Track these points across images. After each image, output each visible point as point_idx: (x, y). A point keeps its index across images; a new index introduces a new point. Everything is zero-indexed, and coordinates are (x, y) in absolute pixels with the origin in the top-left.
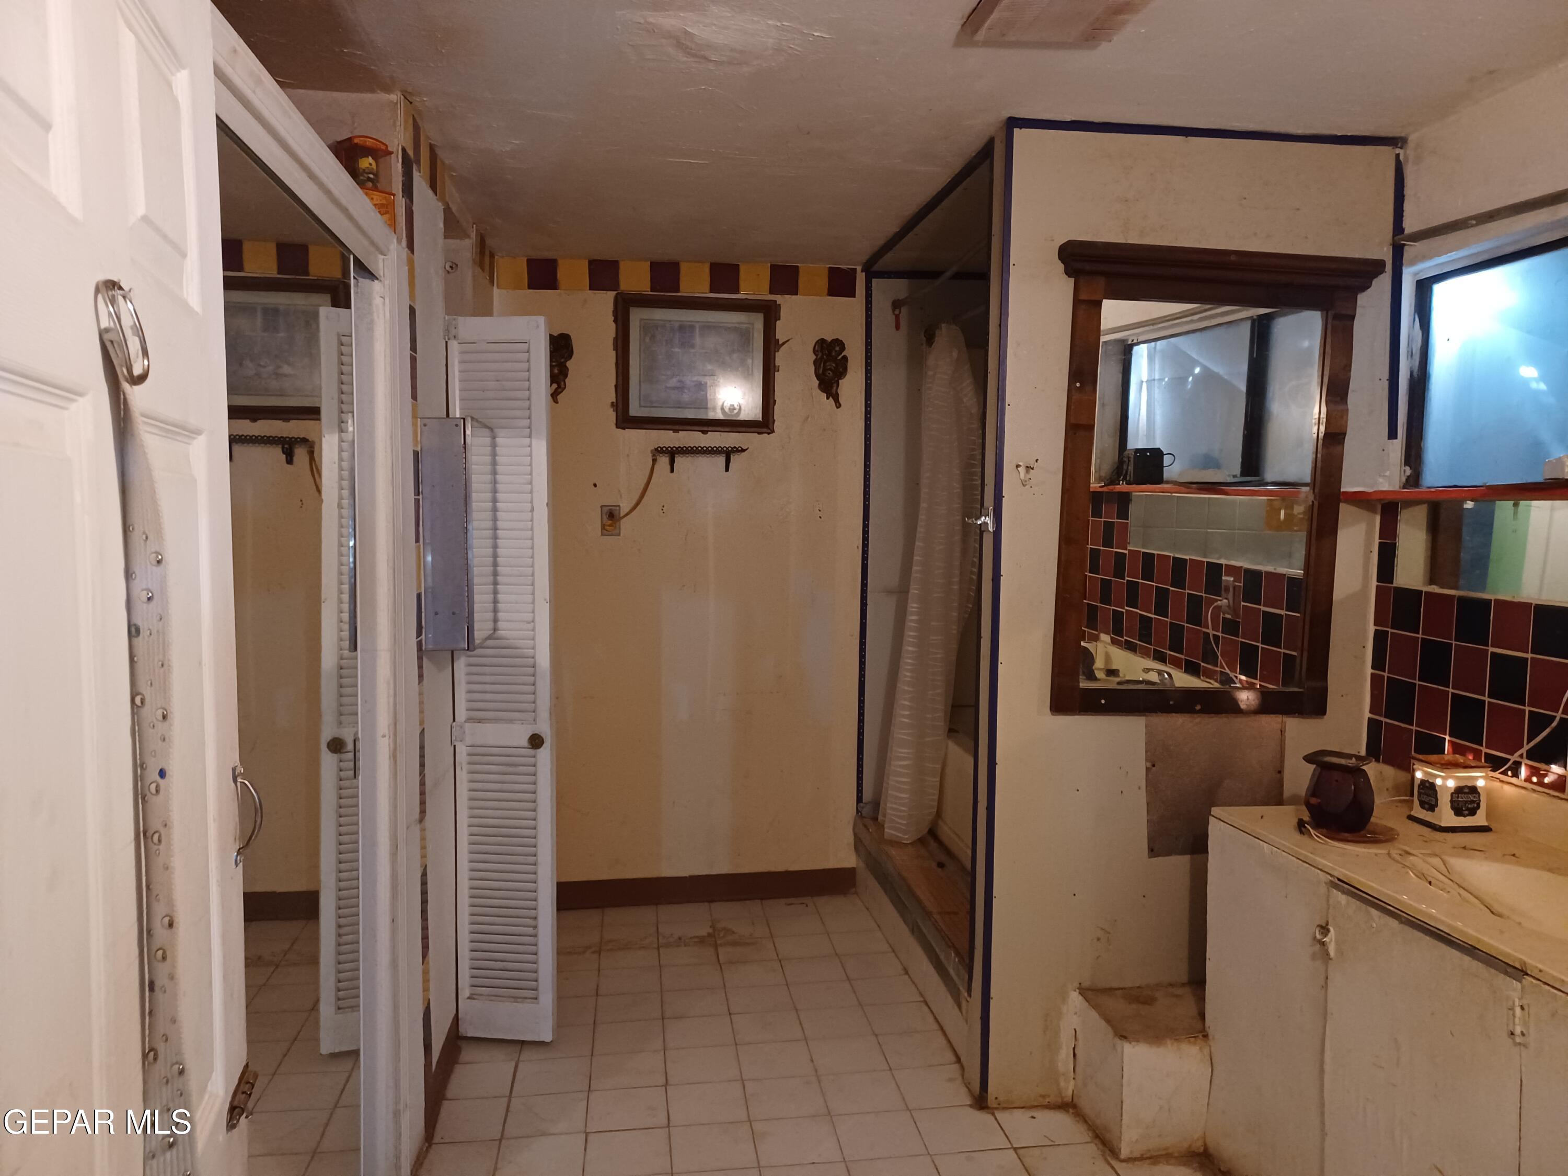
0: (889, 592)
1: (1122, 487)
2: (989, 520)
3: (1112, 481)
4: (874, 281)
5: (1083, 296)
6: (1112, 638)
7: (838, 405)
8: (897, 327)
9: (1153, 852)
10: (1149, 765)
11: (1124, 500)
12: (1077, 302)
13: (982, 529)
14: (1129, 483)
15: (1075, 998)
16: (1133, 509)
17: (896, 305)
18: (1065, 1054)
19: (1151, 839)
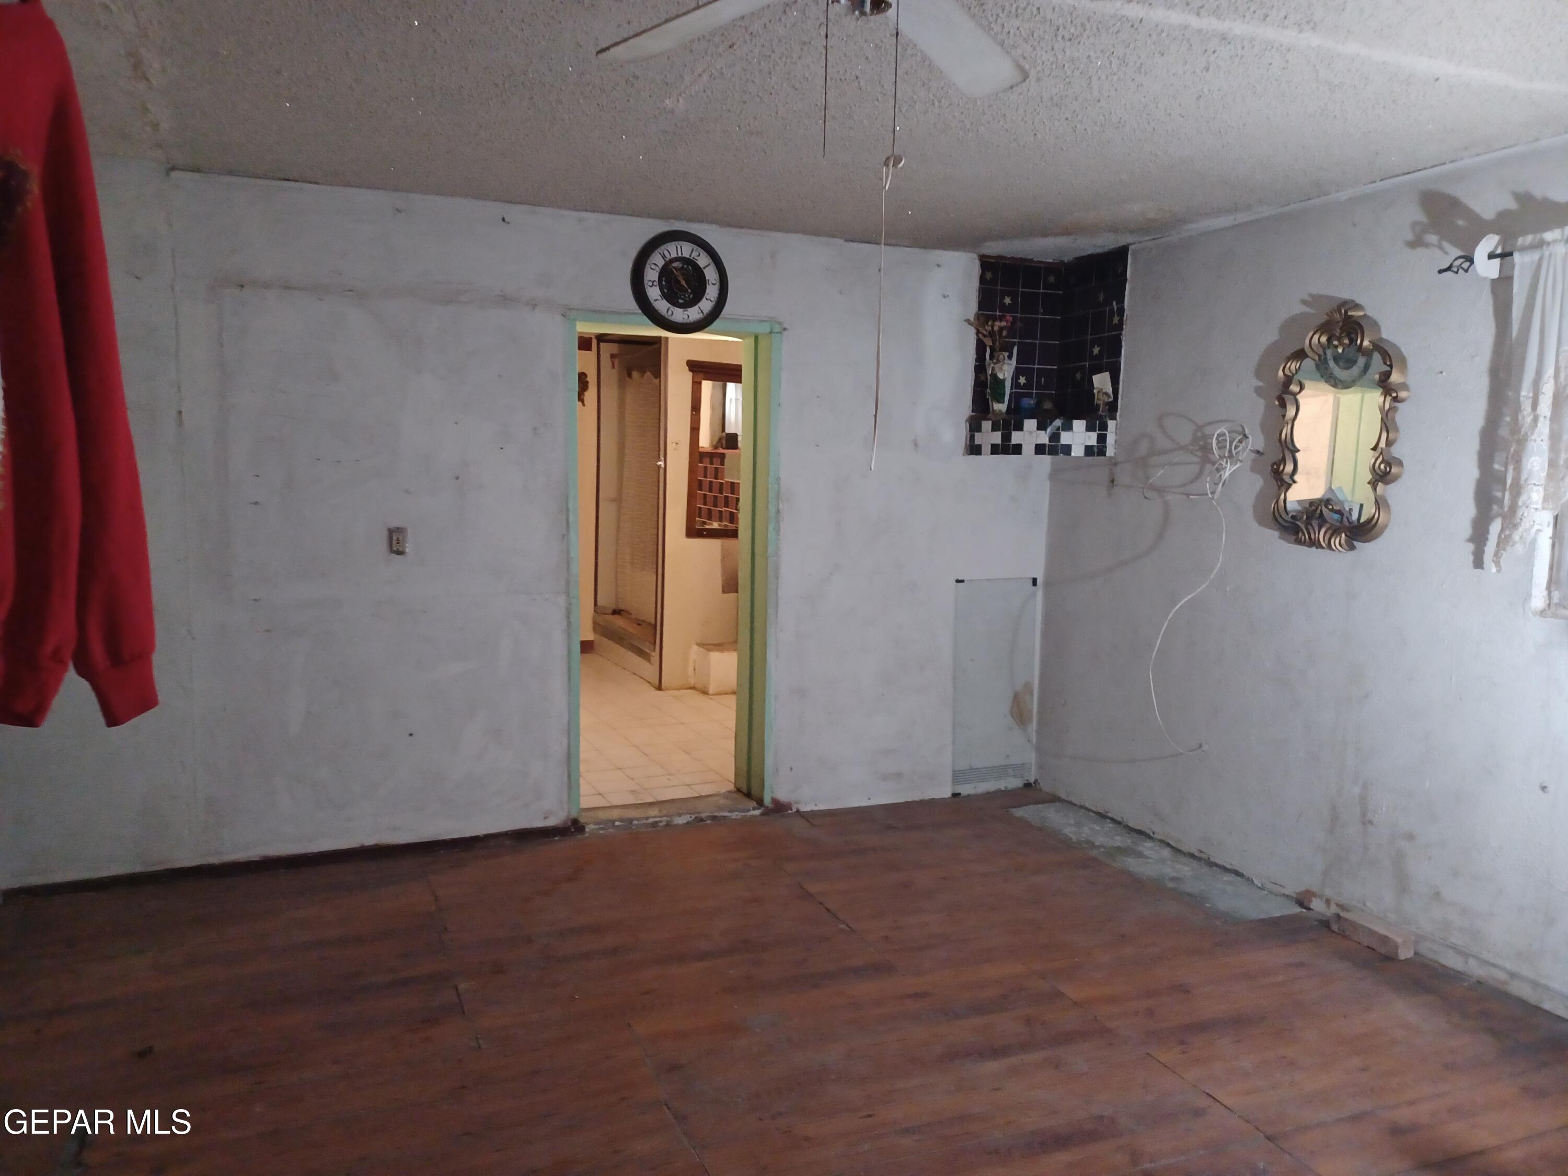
0: (612, 500)
1: (721, 451)
2: (661, 463)
3: (716, 448)
4: (601, 344)
5: (696, 380)
6: (719, 524)
7: (584, 405)
8: (613, 367)
9: (724, 592)
10: (722, 558)
11: (722, 456)
12: (693, 382)
13: (659, 466)
14: (724, 449)
15: (695, 647)
16: (726, 461)
17: (613, 356)
18: (691, 669)
19: (723, 587)
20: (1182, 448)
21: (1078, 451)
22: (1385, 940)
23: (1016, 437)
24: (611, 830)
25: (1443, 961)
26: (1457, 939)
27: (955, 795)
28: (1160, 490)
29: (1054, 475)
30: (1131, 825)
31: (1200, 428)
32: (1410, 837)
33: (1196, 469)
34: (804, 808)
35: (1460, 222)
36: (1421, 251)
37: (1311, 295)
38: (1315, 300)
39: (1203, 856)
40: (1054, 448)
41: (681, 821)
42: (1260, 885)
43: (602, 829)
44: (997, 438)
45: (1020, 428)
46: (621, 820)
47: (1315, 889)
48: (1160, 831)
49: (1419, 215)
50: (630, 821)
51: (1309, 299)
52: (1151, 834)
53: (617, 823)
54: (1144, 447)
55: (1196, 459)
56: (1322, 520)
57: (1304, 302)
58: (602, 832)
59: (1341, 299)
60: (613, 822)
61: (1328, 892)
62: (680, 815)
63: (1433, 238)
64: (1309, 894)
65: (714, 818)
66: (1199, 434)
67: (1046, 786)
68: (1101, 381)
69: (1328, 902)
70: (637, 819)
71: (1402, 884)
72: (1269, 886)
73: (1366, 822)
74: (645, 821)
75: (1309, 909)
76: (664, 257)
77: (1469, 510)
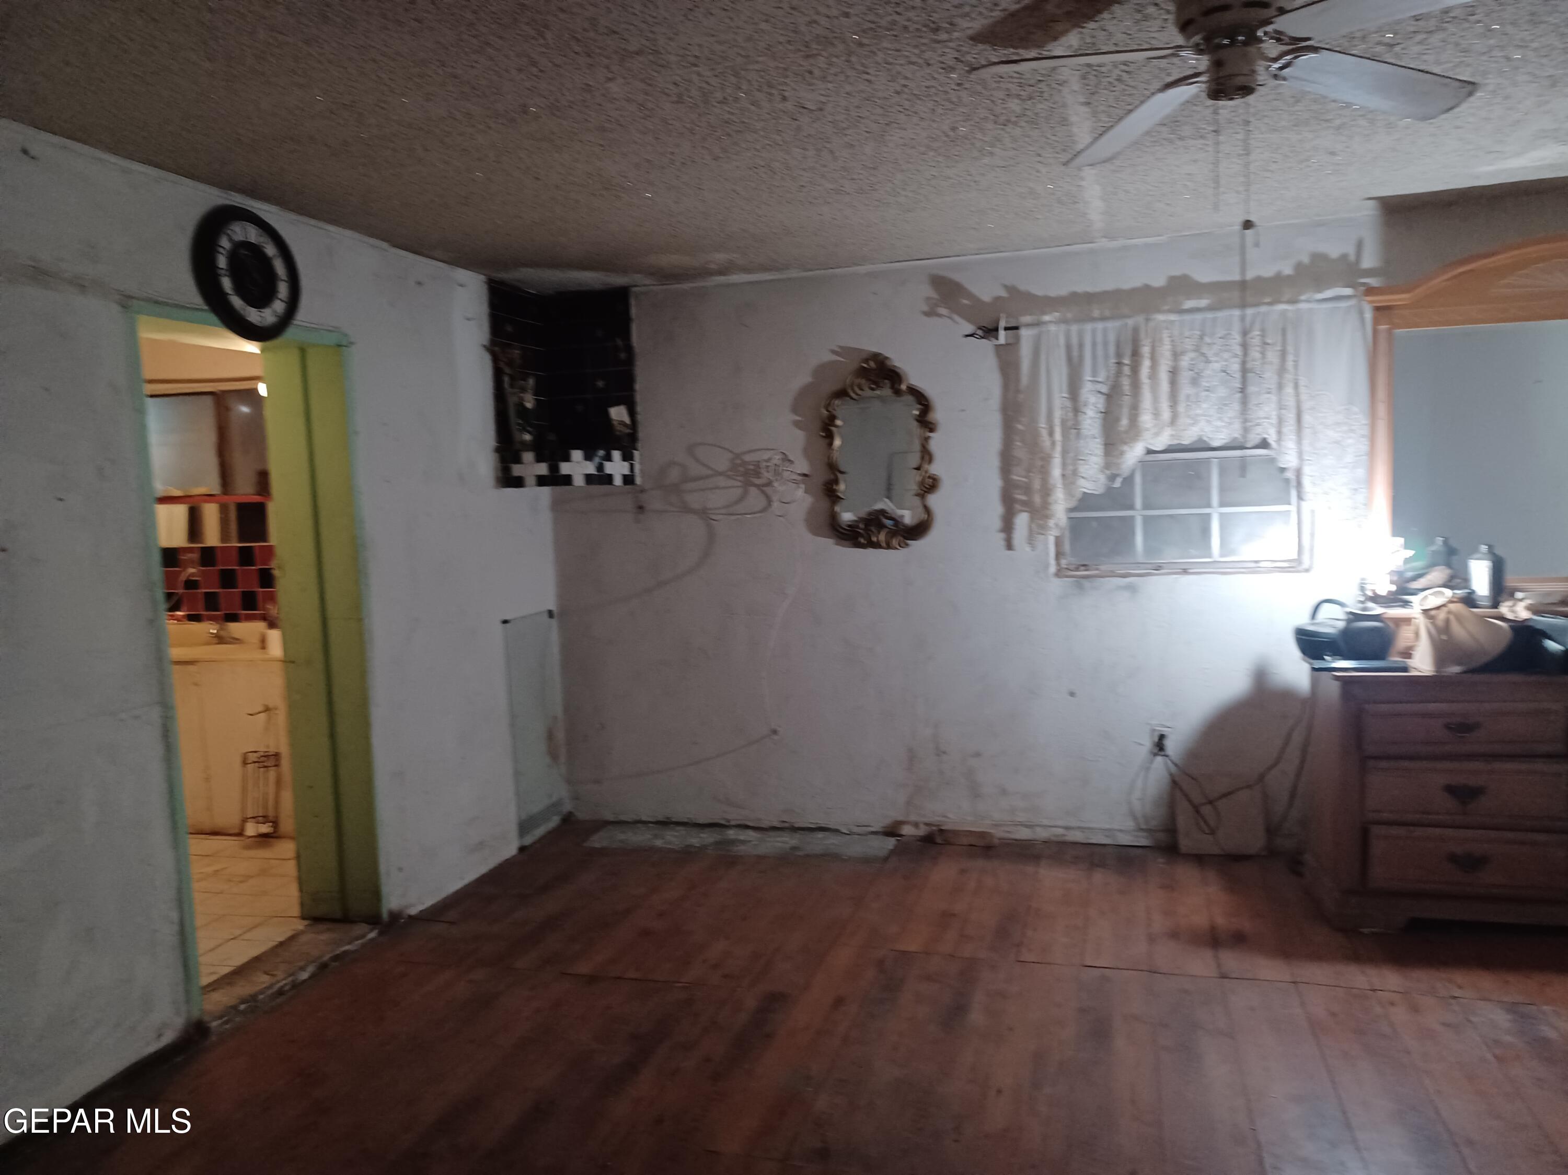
20: (721, 474)
21: (579, 481)
22: (982, 835)
23: (565, 468)
24: (238, 1019)
25: (1017, 836)
26: (1021, 817)
27: (522, 849)
28: (704, 513)
29: (557, 506)
30: (701, 821)
31: (738, 456)
32: (978, 755)
33: (739, 491)
34: (413, 911)
35: (965, 302)
36: (935, 320)
37: (840, 347)
38: (845, 351)
39: (786, 825)
40: (555, 479)
41: (304, 976)
42: (848, 832)
43: (226, 1022)
44: (543, 469)
45: (567, 459)
46: (243, 1002)
47: (901, 818)
48: (735, 816)
49: (932, 293)
50: (253, 998)
51: (839, 350)
52: (727, 824)
53: (242, 1007)
54: (674, 475)
55: (739, 484)
56: (881, 526)
57: (834, 352)
58: (227, 1026)
59: (869, 351)
60: (235, 1007)
61: (913, 818)
62: (302, 969)
63: (943, 311)
64: (899, 823)
65: (336, 958)
66: (738, 462)
67: (581, 815)
68: (618, 413)
69: (916, 825)
70: (261, 992)
71: (975, 792)
72: (856, 830)
73: (940, 752)
74: (270, 992)
75: (901, 836)
76: (231, 240)
77: (997, 509)
